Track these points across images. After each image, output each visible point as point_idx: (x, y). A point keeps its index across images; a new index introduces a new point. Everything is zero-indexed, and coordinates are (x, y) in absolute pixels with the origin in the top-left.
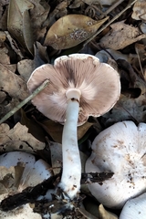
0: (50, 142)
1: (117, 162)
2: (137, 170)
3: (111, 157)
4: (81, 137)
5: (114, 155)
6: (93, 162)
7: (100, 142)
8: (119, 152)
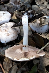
0: (32, 35)
1: (10, 30)
2: (4, 28)
3: (12, 31)
4: (22, 40)
5: (11, 32)
6: (18, 31)
7: (15, 36)
8: (9, 33)
